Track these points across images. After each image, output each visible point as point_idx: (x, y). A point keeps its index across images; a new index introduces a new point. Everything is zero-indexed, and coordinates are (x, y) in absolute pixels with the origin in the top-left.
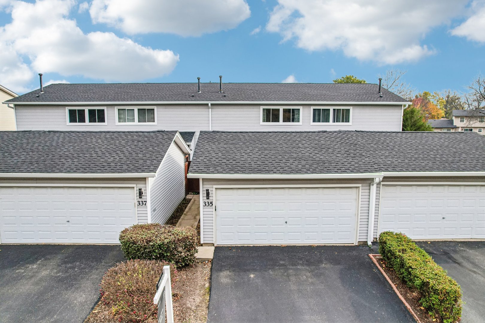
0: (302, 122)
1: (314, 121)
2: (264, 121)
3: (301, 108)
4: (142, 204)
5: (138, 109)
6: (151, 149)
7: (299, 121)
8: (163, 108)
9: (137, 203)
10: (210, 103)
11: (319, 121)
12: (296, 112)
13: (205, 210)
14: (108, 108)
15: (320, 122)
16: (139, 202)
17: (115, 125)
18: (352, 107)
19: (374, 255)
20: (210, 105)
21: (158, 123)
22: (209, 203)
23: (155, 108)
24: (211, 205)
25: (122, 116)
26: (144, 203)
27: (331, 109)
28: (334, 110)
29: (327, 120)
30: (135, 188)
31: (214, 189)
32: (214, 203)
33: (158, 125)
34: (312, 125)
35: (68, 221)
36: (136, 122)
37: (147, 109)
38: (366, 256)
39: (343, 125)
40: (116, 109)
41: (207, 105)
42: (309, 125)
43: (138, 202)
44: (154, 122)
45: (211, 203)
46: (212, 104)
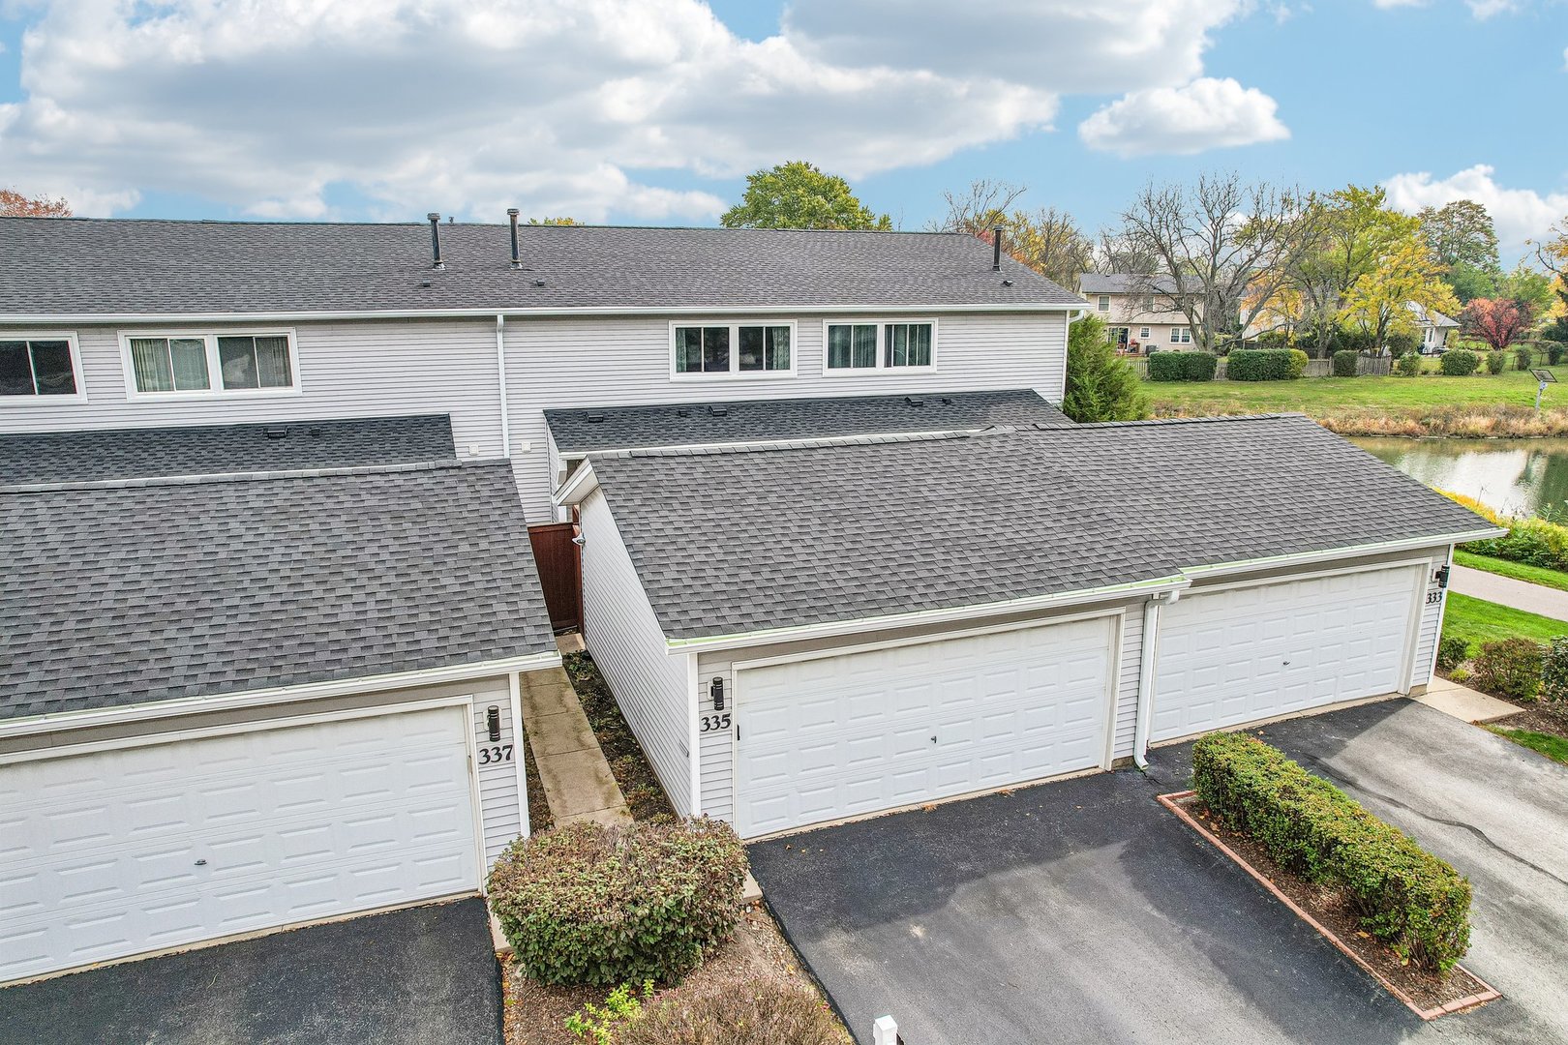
0: (796, 368)
1: (831, 365)
2: (680, 369)
3: (793, 324)
4: (497, 757)
5: (219, 338)
6: (464, 547)
7: (786, 366)
8: (320, 333)
9: (477, 757)
10: (500, 313)
11: (846, 364)
12: (777, 338)
13: (706, 743)
14: (82, 337)
15: (849, 367)
16: (486, 751)
17: (123, 401)
18: (936, 320)
19: (1170, 795)
20: (500, 320)
21: (305, 389)
22: (720, 720)
23: (292, 335)
24: (725, 724)
25: (149, 366)
26: (504, 753)
27: (881, 324)
28: (888, 327)
29: (870, 362)
30: (471, 709)
31: (735, 673)
32: (733, 719)
33: (306, 394)
34: (827, 376)
35: (202, 863)
36: (217, 389)
37: (257, 339)
38: (1154, 804)
39: (913, 373)
40: (123, 340)
41: (493, 319)
42: (820, 376)
43: (484, 753)
44: (288, 383)
45: (727, 718)
46: (508, 319)
